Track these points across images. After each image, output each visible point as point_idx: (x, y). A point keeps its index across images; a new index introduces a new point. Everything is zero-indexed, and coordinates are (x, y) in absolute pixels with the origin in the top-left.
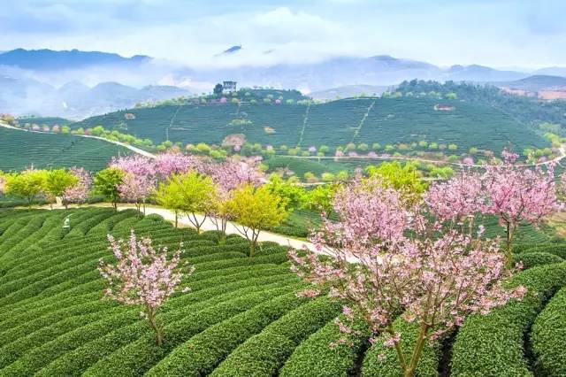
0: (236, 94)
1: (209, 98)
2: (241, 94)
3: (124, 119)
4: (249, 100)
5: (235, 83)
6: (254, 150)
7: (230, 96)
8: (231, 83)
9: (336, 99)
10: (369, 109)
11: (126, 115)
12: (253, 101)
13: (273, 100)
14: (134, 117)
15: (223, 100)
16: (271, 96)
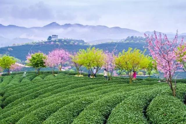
0: (58, 41)
1: (45, 42)
2: (60, 41)
3: (8, 50)
4: (63, 43)
5: (57, 36)
6: (66, 64)
7: (55, 41)
8: (55, 36)
9: (101, 43)
10: (115, 47)
11: (9, 49)
12: (65, 43)
13: (74, 43)
14: (12, 50)
15: (52, 43)
16: (73, 42)
